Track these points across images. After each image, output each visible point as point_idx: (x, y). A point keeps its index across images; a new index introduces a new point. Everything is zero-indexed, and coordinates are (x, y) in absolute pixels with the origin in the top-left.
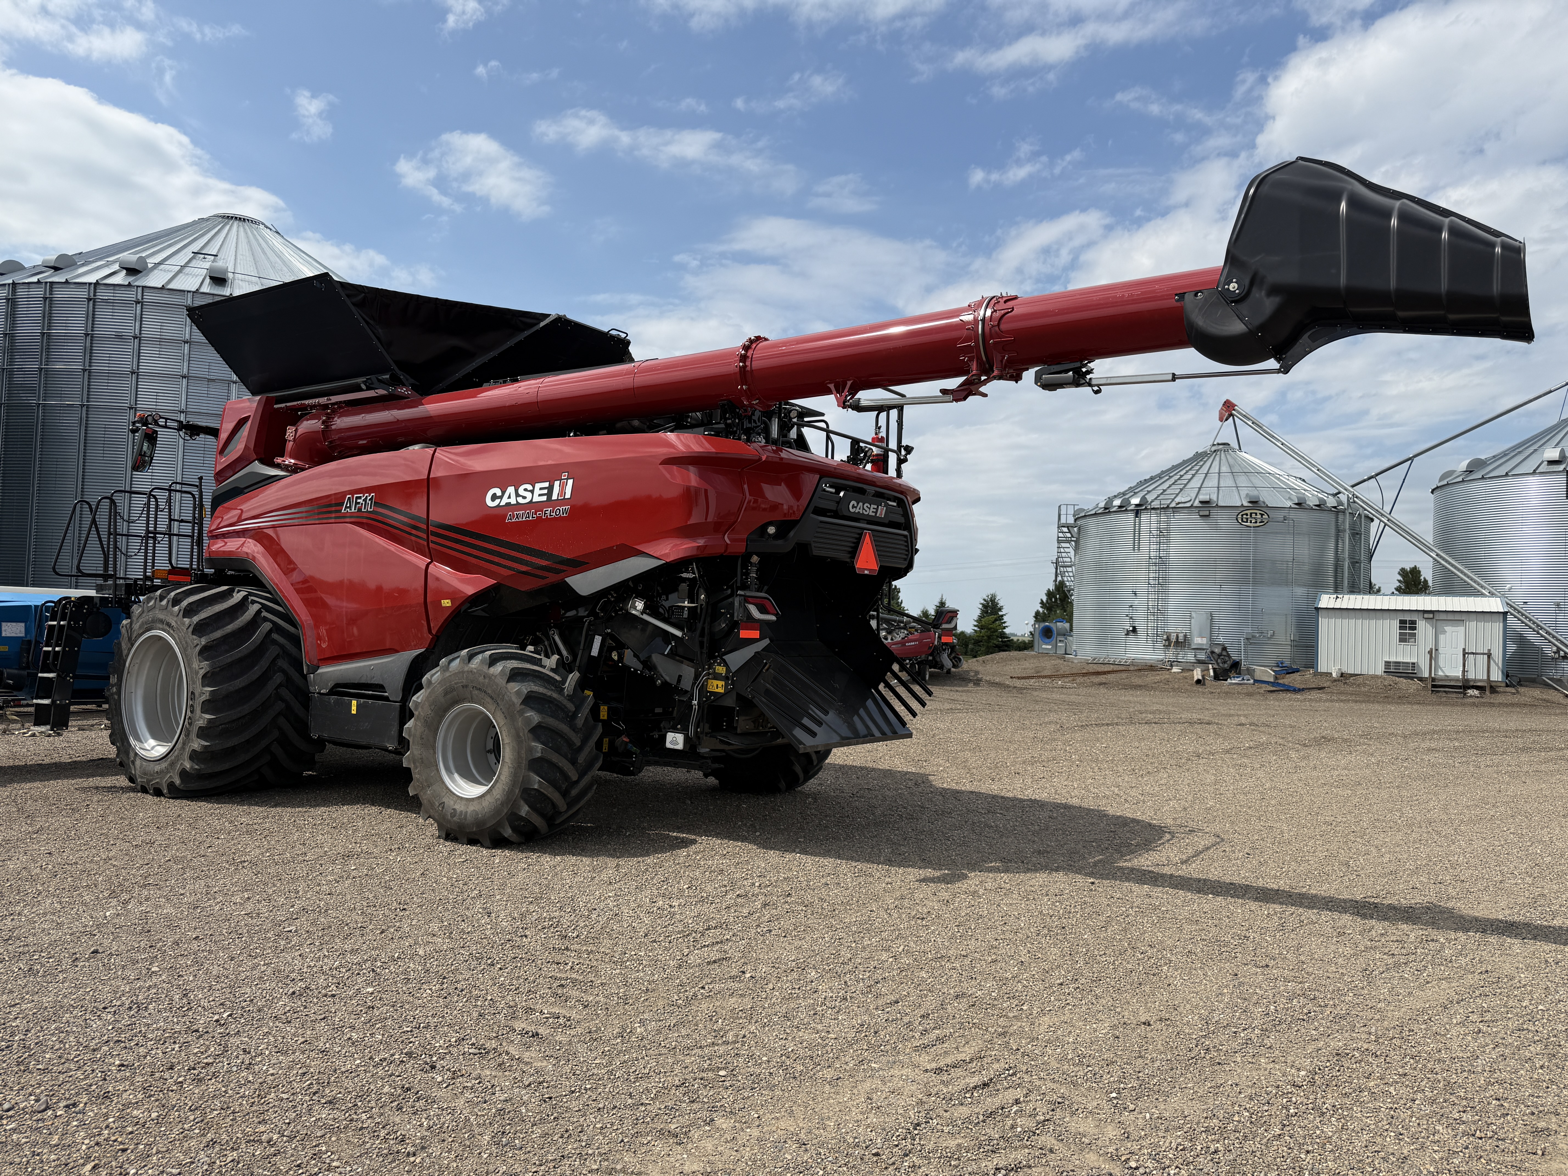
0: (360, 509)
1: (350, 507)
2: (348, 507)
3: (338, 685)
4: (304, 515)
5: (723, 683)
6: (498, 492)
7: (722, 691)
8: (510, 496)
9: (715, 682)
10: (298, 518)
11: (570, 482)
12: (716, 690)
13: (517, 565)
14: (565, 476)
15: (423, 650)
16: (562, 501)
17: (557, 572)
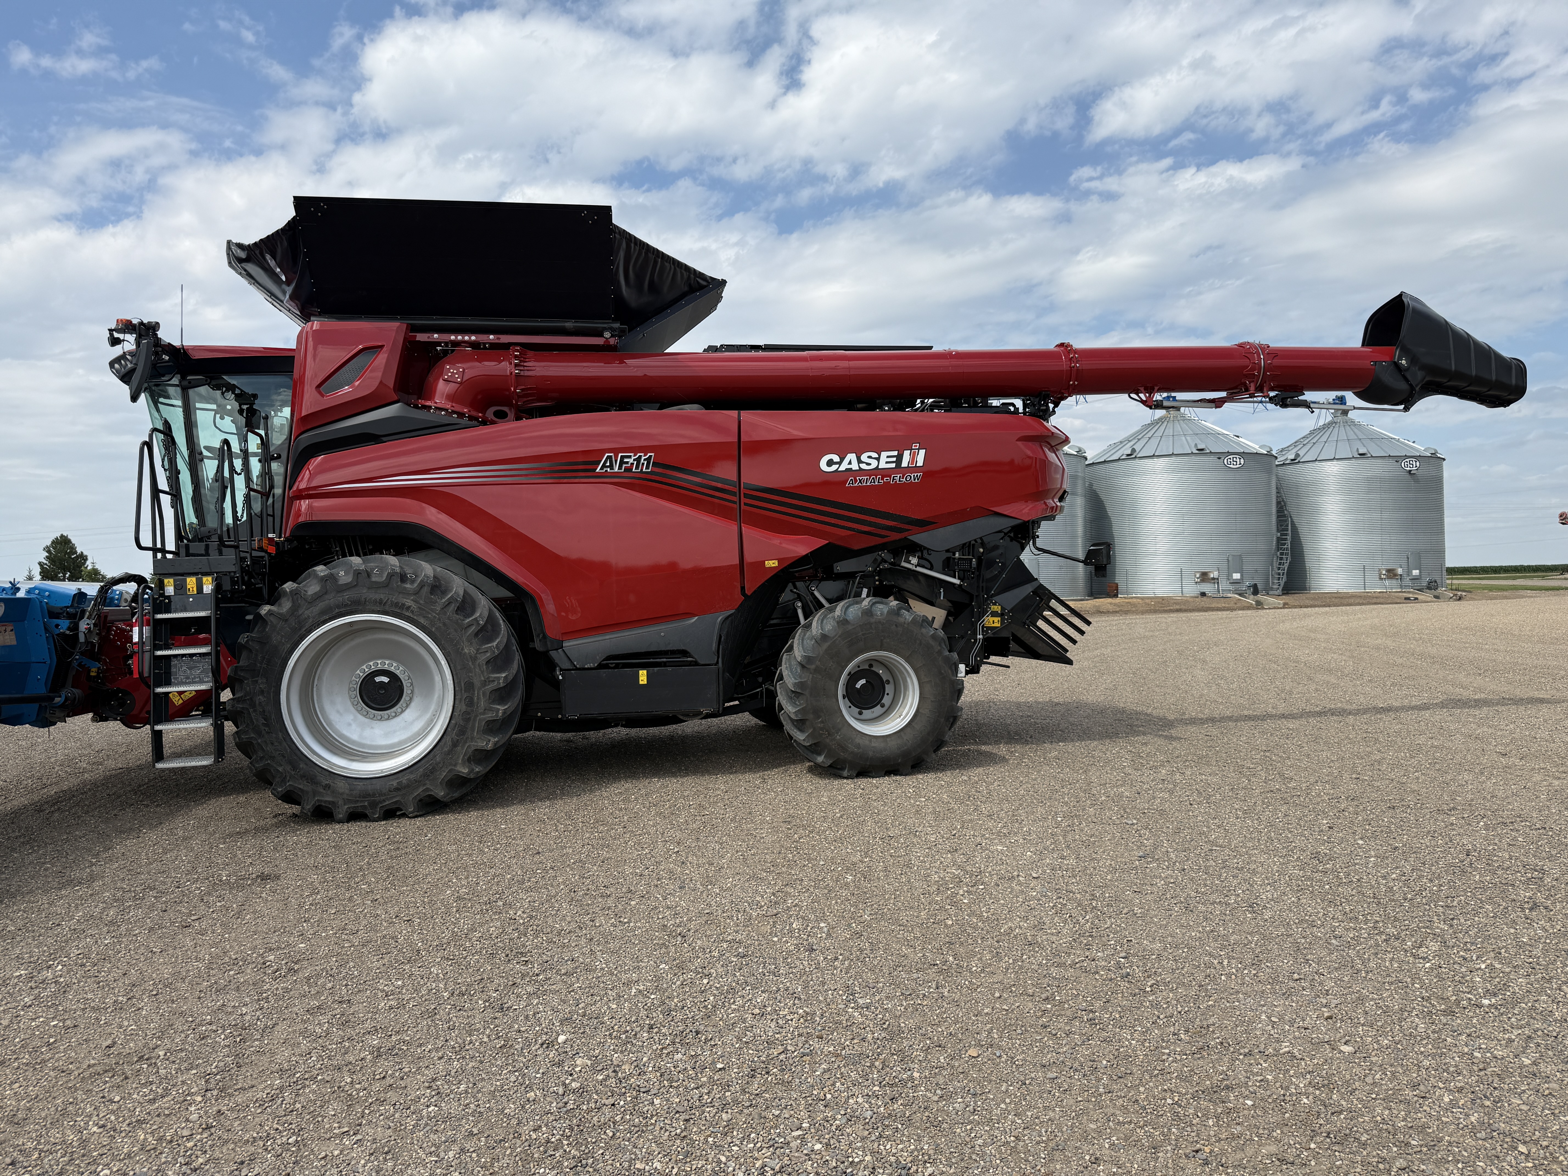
0: (629, 470)
1: (611, 467)
2: (607, 467)
3: (609, 658)
4: (536, 472)
5: (999, 619)
6: (836, 458)
7: (999, 625)
8: (851, 462)
9: (991, 619)
10: (526, 475)
11: (922, 452)
12: (993, 625)
13: (857, 525)
14: (915, 446)
15: (733, 611)
16: (911, 469)
17: (901, 530)
